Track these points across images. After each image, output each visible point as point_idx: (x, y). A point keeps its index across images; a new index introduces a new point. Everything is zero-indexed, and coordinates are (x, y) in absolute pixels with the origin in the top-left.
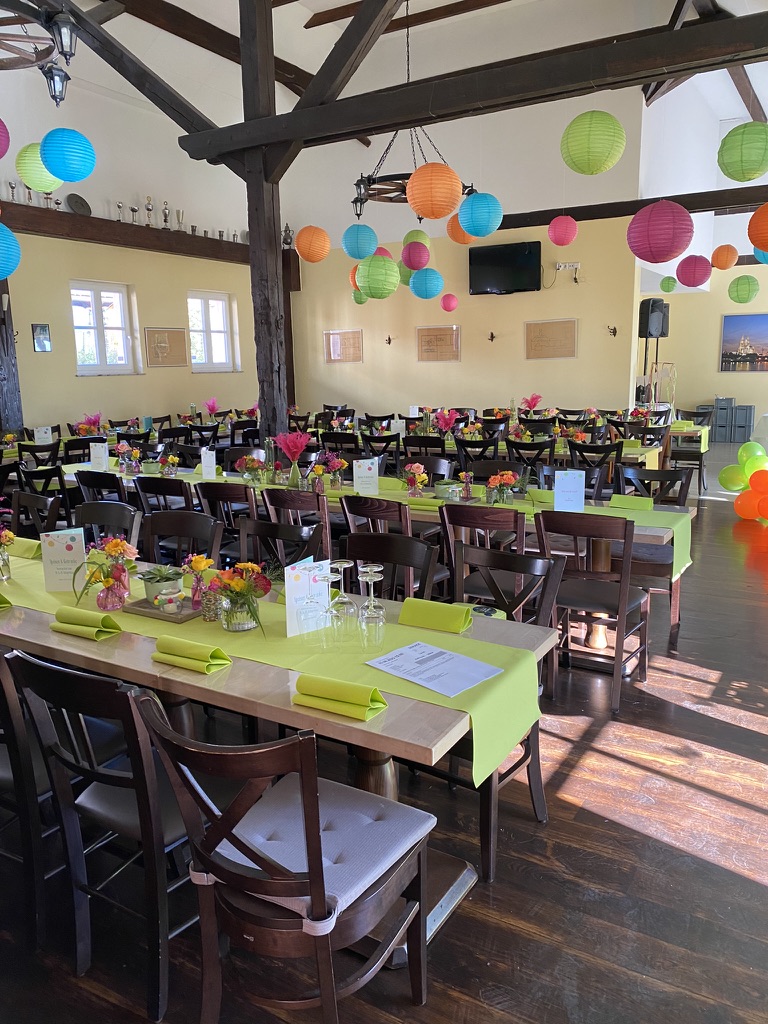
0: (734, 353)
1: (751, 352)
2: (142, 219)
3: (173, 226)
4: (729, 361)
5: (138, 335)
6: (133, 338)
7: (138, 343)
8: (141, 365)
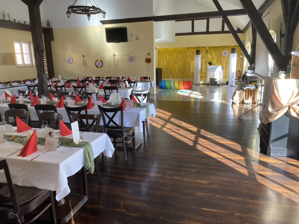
3: (7, 18)
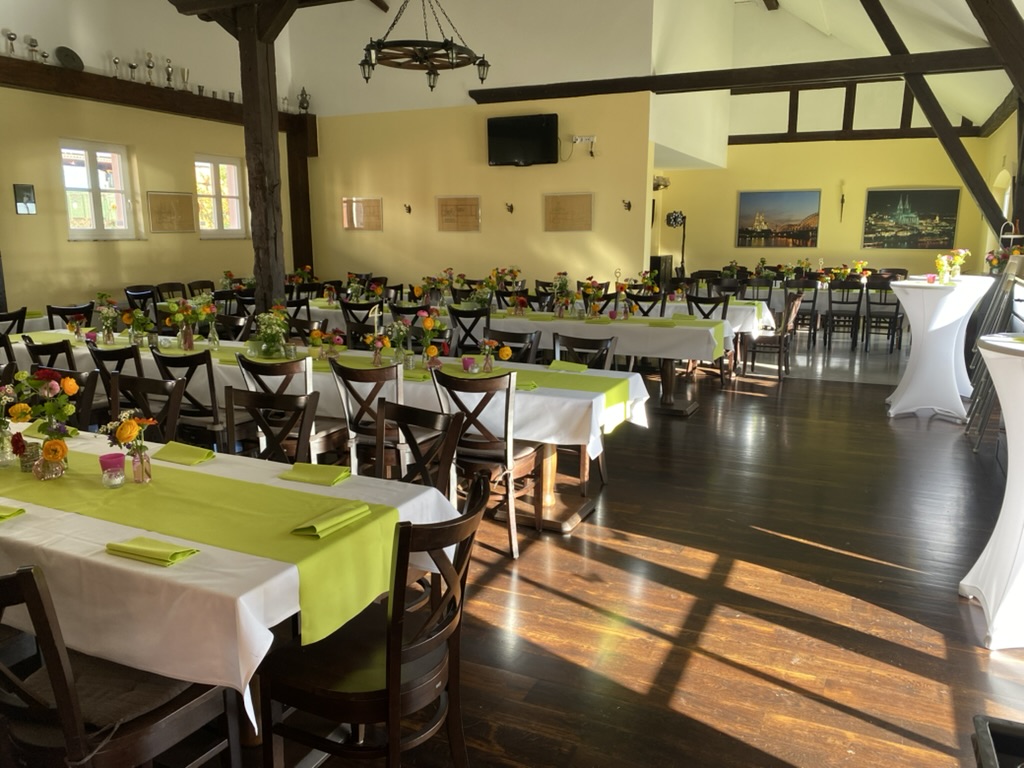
0: (750, 229)
1: (765, 228)
2: (141, 76)
3: (177, 84)
4: (745, 237)
5: (139, 199)
6: (134, 201)
7: (139, 206)
8: (142, 229)
